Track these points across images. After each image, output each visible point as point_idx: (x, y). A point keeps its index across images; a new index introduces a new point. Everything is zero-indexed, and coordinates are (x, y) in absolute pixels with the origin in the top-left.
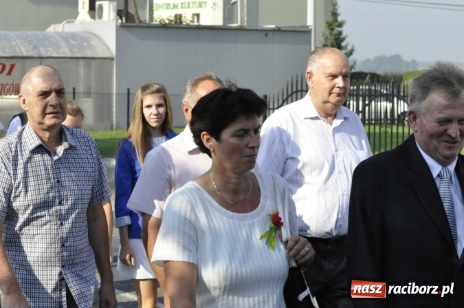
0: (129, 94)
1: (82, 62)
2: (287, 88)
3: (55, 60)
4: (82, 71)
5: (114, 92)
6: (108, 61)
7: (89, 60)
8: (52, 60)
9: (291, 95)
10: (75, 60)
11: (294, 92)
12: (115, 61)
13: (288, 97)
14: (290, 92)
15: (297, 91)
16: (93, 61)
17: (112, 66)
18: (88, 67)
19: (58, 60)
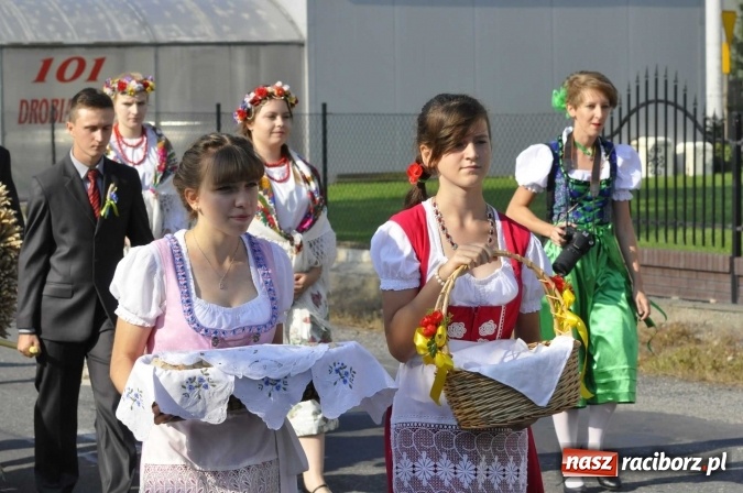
0: (325, 114)
1: (240, 52)
2: (629, 96)
3: (184, 48)
4: (241, 70)
5: (307, 111)
6: (293, 49)
7: (254, 48)
8: (178, 49)
9: (637, 110)
10: (226, 48)
11: (643, 105)
12: (306, 49)
13: (630, 113)
14: (633, 105)
15: (647, 103)
16: (262, 49)
17: (300, 58)
18: (253, 62)
19: (192, 48)
